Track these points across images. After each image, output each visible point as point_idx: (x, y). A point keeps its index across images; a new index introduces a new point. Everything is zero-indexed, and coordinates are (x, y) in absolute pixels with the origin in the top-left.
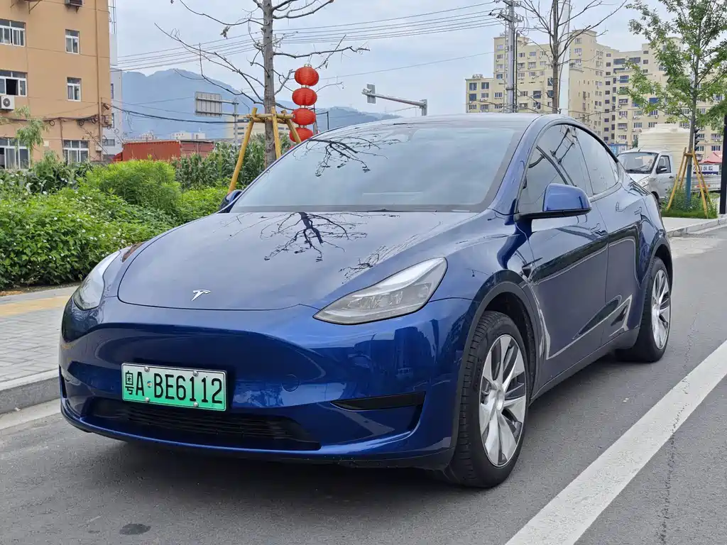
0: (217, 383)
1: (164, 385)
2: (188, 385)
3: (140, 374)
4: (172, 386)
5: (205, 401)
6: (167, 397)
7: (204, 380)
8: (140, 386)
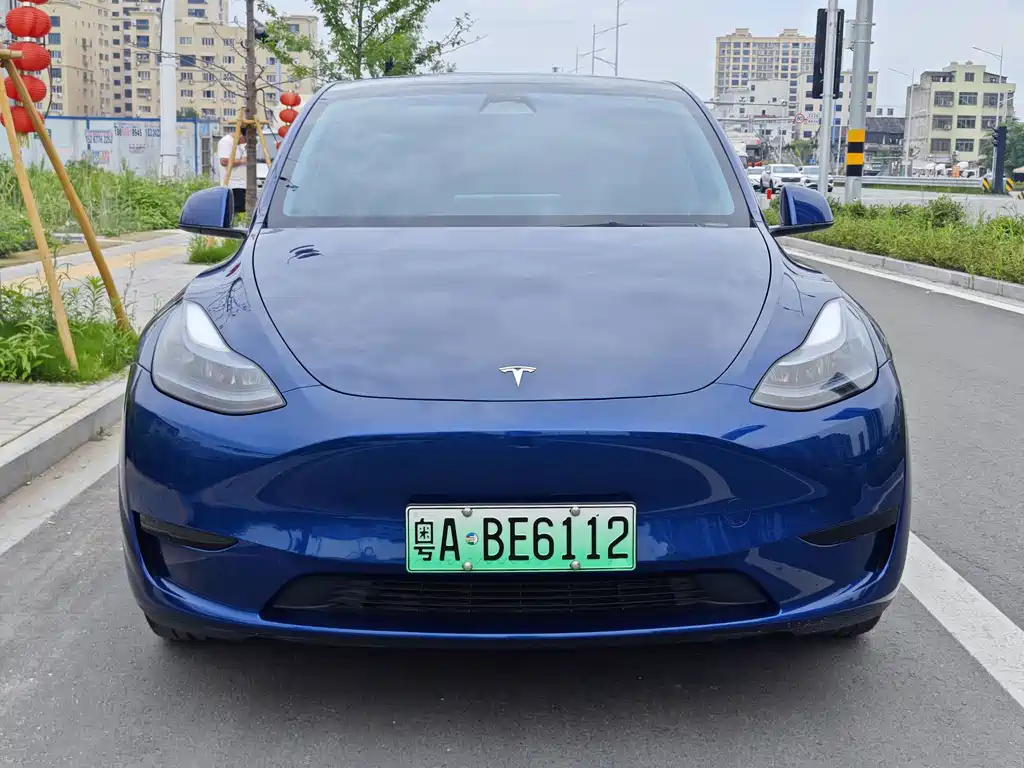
0: (619, 526)
1: (505, 537)
2: (558, 533)
3: (449, 522)
4: (523, 538)
5: (594, 556)
6: (513, 557)
7: (592, 522)
8: (450, 543)
